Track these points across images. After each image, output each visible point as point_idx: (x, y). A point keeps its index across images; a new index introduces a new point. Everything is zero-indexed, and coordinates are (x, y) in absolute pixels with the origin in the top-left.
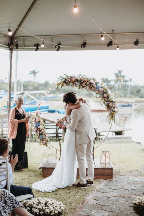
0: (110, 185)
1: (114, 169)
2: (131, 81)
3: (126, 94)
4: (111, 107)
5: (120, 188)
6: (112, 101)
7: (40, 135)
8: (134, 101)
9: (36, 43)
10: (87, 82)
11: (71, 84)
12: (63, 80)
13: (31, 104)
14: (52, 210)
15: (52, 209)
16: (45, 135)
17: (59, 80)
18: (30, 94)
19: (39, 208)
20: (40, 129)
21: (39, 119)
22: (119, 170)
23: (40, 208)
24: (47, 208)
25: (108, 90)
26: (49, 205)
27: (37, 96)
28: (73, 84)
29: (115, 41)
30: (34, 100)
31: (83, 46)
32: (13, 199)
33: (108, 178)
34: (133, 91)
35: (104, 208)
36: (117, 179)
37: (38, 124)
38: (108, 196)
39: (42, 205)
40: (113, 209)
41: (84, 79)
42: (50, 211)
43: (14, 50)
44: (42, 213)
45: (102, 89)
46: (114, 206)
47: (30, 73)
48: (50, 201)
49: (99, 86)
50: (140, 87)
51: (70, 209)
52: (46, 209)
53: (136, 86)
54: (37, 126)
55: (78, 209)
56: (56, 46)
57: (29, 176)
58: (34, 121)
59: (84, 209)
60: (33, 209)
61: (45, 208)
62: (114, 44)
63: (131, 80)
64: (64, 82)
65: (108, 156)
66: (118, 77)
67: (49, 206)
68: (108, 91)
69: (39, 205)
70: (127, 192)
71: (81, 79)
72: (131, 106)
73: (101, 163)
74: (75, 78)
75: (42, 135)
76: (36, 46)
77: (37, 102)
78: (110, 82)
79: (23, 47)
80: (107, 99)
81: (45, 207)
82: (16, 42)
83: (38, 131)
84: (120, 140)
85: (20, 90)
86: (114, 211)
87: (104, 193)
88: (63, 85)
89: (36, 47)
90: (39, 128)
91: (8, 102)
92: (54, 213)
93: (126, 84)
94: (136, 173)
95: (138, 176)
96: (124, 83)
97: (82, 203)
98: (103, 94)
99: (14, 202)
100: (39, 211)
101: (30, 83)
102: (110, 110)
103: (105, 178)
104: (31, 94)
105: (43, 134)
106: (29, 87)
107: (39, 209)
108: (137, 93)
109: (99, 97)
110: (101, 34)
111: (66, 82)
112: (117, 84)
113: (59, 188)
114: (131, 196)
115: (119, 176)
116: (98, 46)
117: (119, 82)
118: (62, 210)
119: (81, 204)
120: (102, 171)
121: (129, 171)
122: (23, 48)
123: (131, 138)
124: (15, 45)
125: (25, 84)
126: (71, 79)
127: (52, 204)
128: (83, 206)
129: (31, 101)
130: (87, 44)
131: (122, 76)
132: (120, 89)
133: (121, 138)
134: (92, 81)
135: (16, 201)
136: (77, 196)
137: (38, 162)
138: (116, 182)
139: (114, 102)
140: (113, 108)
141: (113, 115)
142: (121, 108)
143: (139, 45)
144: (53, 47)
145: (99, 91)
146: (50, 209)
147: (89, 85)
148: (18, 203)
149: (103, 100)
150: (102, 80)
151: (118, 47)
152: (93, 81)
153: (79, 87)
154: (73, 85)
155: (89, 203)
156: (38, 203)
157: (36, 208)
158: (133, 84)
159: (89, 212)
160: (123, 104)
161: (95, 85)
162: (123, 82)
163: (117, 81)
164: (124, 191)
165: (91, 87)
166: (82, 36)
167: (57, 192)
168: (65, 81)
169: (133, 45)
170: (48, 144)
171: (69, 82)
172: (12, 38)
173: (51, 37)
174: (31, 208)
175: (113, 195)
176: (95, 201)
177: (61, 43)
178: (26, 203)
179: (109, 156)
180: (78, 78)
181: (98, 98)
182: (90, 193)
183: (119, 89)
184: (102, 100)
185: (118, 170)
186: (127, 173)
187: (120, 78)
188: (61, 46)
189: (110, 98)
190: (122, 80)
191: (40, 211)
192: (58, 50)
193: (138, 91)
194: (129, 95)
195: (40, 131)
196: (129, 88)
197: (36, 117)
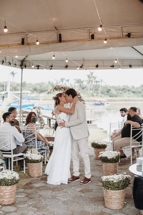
2: (101, 81)
3: (98, 93)
7: (40, 120)
8: (106, 100)
9: (38, 65)
11: (58, 90)
12: (54, 87)
16: (43, 120)
18: (13, 94)
25: (80, 93)
28: (60, 90)
31: (66, 67)
34: (104, 91)
41: (66, 87)
43: (24, 69)
50: (110, 87)
53: (107, 86)
56: (50, 67)
64: (55, 89)
71: (64, 87)
72: (103, 104)
74: (61, 87)
79: (29, 67)
80: (80, 99)
82: (25, 64)
88: (54, 91)
89: (37, 67)
90: (40, 116)
93: (97, 85)
98: (78, 96)
108: (107, 93)
117: (90, 83)
123: (96, 125)
124: (24, 66)
126: (59, 87)
130: (68, 66)
131: (94, 77)
139: (84, 100)
142: (95, 107)
143: (98, 67)
158: (103, 84)
160: (97, 103)
162: (95, 82)
163: (88, 82)
169: (95, 67)
172: (23, 61)
173: (47, 61)
177: (53, 65)
183: (91, 89)
187: (91, 79)
188: (53, 67)
189: (82, 98)
190: (93, 81)
192: (51, 69)
193: (108, 91)
194: (100, 94)
195: (40, 118)
196: (100, 89)
197: (37, 109)
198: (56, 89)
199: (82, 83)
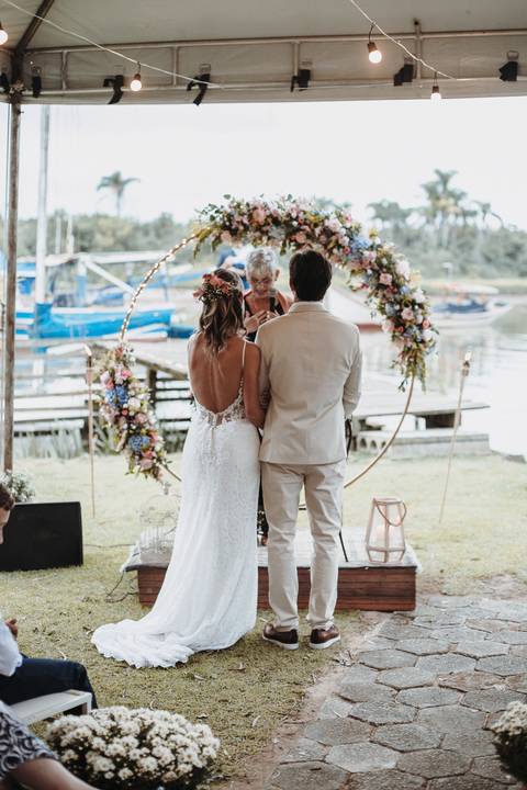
0: (403, 637)
1: (420, 570)
2: (484, 212)
3: (468, 261)
4: (408, 324)
5: (444, 649)
6: (413, 303)
7: (129, 435)
8: (495, 291)
9: (114, 73)
10: (316, 225)
11: (250, 235)
12: (218, 219)
13: (104, 302)
14: (167, 762)
15: (168, 756)
16: (150, 436)
17: (205, 218)
18: (98, 265)
19: (114, 753)
20: (132, 414)
21: (125, 372)
22: (442, 571)
23: (118, 755)
24: (148, 755)
25: (396, 256)
26: (157, 739)
27: (129, 273)
28: (258, 234)
29: (425, 64)
30: (115, 286)
31: (296, 85)
32: (8, 725)
33: (398, 607)
34: (495, 252)
35: (379, 734)
36: (431, 612)
37: (121, 391)
38: (397, 683)
39: (125, 739)
40: (417, 738)
41: (301, 215)
42: (159, 766)
43: (28, 102)
44: (125, 773)
45: (374, 254)
46: (421, 728)
47: (103, 185)
48: (161, 720)
49: (361, 242)
51: (247, 742)
52: (141, 756)
53: (506, 230)
54: (118, 402)
55: (275, 741)
56: (191, 84)
57: (88, 600)
58: (106, 382)
59: (302, 741)
60: (91, 758)
61: (138, 752)
62: (419, 75)
63: (485, 208)
64: (224, 227)
65: (398, 519)
66: (438, 198)
67: (153, 742)
68: (398, 261)
69: (116, 740)
70: (472, 665)
71: (289, 215)
72: (481, 308)
73: (369, 549)
74: (268, 213)
75: (139, 434)
76: (110, 84)
77: (126, 297)
78: (405, 215)
79: (61, 88)
80: (395, 293)
81: (139, 747)
82: (35, 69)
83: (123, 421)
84: (445, 446)
85: (63, 251)
86: (418, 750)
87: (379, 670)
88: (218, 240)
89: (111, 90)
90: (127, 409)
91: (3, 306)
92: (175, 776)
93: (465, 226)
94: (508, 583)
95: (513, 595)
96: (460, 221)
97: (294, 711)
98: (377, 273)
99: (14, 738)
100: (113, 767)
101: (102, 222)
102: (406, 338)
103: (387, 607)
104: (105, 267)
105: (144, 431)
106: (98, 238)
107: (113, 758)
108: (508, 260)
109: (360, 285)
110: (370, 35)
111: (233, 227)
112: (433, 223)
113: (205, 651)
114: (487, 684)
115: (440, 597)
116: (356, 84)
117: (439, 219)
118: (210, 761)
119: (291, 720)
120: (374, 579)
121: (480, 578)
122: (61, 92)
124: (30, 82)
125: (83, 226)
126: (250, 217)
127: (168, 735)
128: (294, 728)
129: (105, 293)
130: (314, 76)
131: (452, 195)
132: (445, 243)
133: (447, 440)
134: (333, 223)
135: (20, 733)
136: (274, 684)
137: (123, 542)
138: (427, 625)
139: (421, 306)
140: (415, 328)
141: (415, 357)
142: (448, 318)
143: (518, 78)
144: (179, 88)
145: (361, 263)
146: (158, 758)
147: (323, 238)
148: (30, 743)
149: (376, 296)
150: (377, 211)
151: (436, 89)
152: (337, 221)
153: (284, 245)
154: (261, 239)
155: (322, 715)
156: (112, 729)
157: (103, 754)
158: (493, 224)
159: (319, 751)
161: (347, 239)
162: (457, 215)
163: (431, 215)
164: (461, 663)
165: (331, 245)
166: (293, 45)
167: (196, 666)
168: (228, 223)
170: (163, 470)
171: (241, 228)
172: (17, 54)
173: (172, 48)
174: (82, 754)
175: (417, 680)
176: (345, 704)
177: (213, 73)
178: (64, 733)
179: (402, 519)
180: (280, 211)
181: (358, 289)
182: (326, 669)
183: (440, 245)
184: (373, 297)
185: (435, 572)
186: (472, 584)
187: (443, 202)
188: (211, 86)
189: (404, 289)
190: (452, 209)
191: (119, 766)
192: (197, 102)
193: (514, 252)
194: (479, 266)
195: (130, 419)
196: (480, 241)
197: (112, 364)
198: (234, 233)
199: (404, 221)
